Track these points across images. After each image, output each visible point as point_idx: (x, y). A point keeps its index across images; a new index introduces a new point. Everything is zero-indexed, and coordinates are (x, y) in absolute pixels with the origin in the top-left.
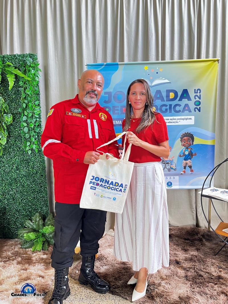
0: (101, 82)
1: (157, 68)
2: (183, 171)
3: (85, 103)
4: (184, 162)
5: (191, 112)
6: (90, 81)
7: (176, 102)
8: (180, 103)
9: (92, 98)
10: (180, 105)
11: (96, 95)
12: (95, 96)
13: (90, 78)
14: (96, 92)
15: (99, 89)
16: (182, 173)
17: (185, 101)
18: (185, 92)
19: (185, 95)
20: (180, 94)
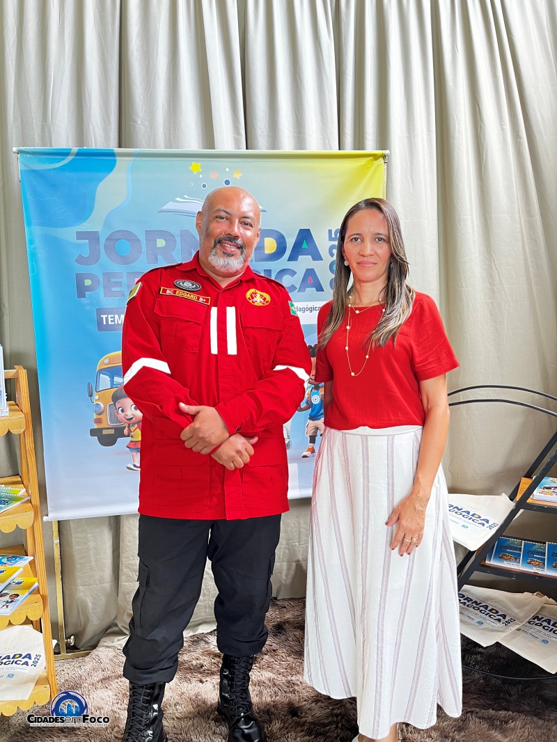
0: (251, 214)
1: (227, 170)
2: (309, 450)
3: (213, 268)
4: (312, 423)
5: (322, 290)
6: (223, 214)
7: (283, 263)
8: (292, 265)
9: (230, 255)
10: (293, 273)
11: (240, 247)
12: (238, 251)
13: (222, 208)
14: (239, 242)
15: (249, 233)
16: (305, 453)
17: (305, 262)
18: (305, 235)
19: (305, 246)
20: (290, 242)
